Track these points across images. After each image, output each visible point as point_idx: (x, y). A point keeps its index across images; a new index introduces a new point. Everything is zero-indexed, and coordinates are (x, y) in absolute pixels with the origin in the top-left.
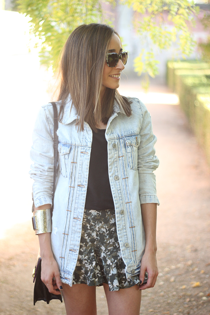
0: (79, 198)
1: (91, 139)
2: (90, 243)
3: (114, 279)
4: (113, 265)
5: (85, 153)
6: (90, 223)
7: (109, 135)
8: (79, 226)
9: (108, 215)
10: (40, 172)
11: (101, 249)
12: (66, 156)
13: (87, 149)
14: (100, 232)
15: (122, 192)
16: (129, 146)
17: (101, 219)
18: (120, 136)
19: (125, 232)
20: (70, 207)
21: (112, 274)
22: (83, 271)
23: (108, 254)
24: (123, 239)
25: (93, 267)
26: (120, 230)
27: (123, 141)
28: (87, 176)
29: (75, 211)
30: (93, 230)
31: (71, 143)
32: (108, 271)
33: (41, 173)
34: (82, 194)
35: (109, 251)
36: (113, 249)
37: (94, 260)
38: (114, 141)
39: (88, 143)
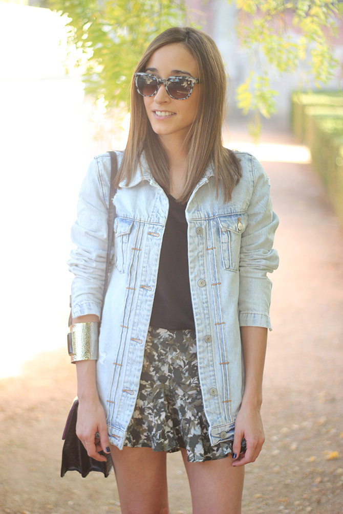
0: (142, 307)
1: (165, 213)
2: (158, 383)
3: (197, 444)
4: (195, 421)
5: (155, 235)
6: (158, 351)
7: (192, 212)
8: (139, 352)
9: (187, 339)
10: (84, 261)
11: (176, 394)
12: (125, 238)
13: (158, 228)
14: (174, 366)
15: (209, 306)
16: (224, 233)
17: (175, 345)
18: (211, 215)
19: (212, 371)
20: (126, 321)
21: (194, 434)
22: (145, 426)
23: (188, 401)
24: (208, 381)
25: (161, 421)
26: (204, 368)
27: (215, 223)
28: (155, 271)
29: (134, 328)
30: (164, 361)
31: (134, 217)
32: (187, 430)
33: (86, 264)
34: (147, 300)
35: (190, 396)
36: (196, 394)
37: (163, 410)
38: (199, 223)
39: (160, 219)
